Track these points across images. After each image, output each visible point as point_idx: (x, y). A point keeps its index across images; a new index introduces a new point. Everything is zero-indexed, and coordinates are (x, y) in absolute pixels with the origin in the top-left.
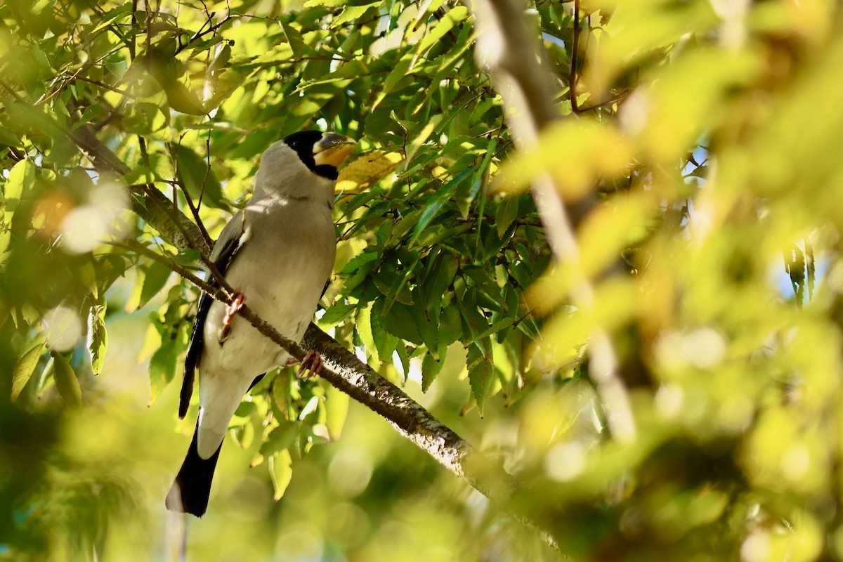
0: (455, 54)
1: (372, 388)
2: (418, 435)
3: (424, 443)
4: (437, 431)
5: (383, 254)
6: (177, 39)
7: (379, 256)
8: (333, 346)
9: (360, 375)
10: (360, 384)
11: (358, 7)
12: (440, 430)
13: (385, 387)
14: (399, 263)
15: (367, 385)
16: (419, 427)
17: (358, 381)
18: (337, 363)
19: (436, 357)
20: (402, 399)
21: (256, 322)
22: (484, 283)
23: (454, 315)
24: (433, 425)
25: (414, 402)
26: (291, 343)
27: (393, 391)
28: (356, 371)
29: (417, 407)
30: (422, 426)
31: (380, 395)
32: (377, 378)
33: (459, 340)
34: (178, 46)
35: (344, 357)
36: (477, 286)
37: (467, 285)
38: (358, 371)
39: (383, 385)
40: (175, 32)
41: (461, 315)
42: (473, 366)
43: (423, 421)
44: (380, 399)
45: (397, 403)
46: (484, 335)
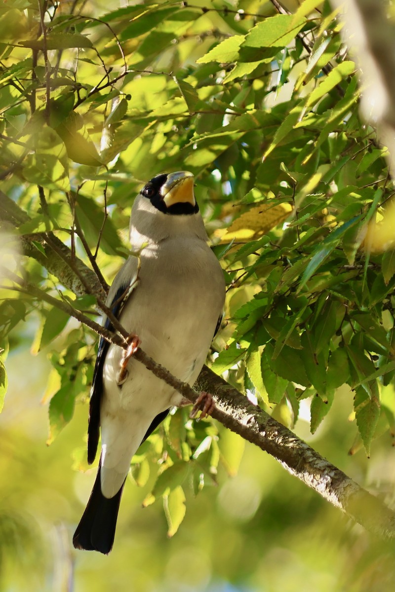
0: (343, 106)
1: (262, 428)
2: (306, 474)
3: (312, 481)
4: (324, 470)
5: (273, 300)
6: (76, 93)
7: (269, 302)
8: (225, 388)
9: (251, 416)
10: (250, 425)
11: (249, 64)
12: (327, 468)
13: (275, 428)
14: (289, 309)
15: (257, 426)
16: (307, 466)
17: (249, 422)
18: (229, 404)
19: (324, 399)
20: (291, 439)
21: (151, 365)
22: (371, 328)
23: (342, 359)
24: (320, 464)
25: (303, 442)
26: (185, 385)
27: (282, 432)
28: (247, 412)
29: (305, 447)
30: (310, 465)
31: (270, 435)
32: (267, 419)
33: (347, 383)
34: (76, 100)
35: (236, 398)
36: (364, 331)
37: (354, 330)
38: (249, 412)
39: (273, 425)
40: (73, 87)
41: (349, 359)
42: (360, 408)
43: (311, 460)
44: (270, 438)
45: (286, 442)
46: (370, 378)
